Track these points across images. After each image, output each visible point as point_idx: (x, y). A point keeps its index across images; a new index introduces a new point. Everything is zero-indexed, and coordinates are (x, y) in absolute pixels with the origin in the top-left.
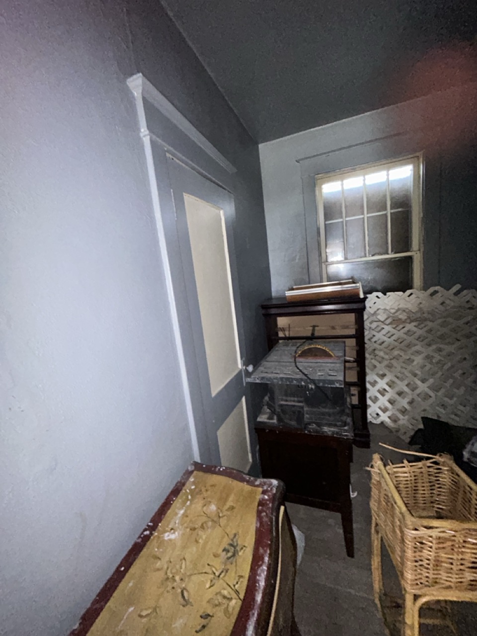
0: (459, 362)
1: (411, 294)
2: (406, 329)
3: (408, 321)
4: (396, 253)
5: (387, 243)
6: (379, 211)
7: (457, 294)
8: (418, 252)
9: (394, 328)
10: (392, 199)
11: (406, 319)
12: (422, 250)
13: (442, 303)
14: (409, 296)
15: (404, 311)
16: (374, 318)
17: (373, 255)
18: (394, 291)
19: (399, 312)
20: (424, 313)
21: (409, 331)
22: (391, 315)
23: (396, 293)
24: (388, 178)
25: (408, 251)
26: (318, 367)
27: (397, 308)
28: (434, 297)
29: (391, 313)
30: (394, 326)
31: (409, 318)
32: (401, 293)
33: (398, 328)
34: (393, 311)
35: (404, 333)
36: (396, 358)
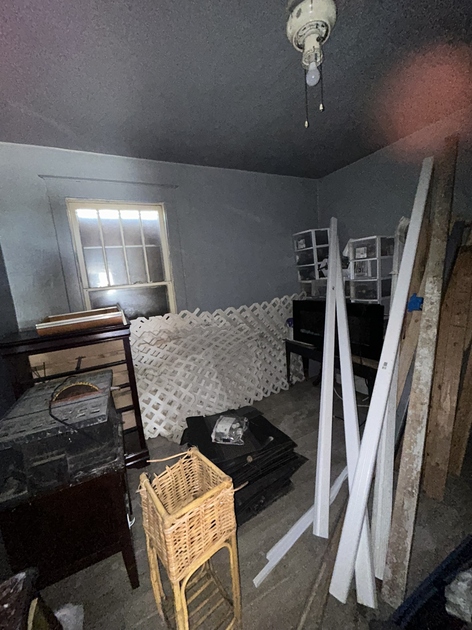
0: (207, 365)
1: (168, 317)
2: (167, 348)
3: (169, 340)
4: (154, 282)
5: (146, 273)
6: (135, 244)
7: (198, 315)
8: (170, 282)
9: (159, 347)
10: (145, 235)
11: (167, 339)
12: (173, 281)
13: (191, 323)
14: (167, 319)
15: (164, 332)
16: (141, 341)
17: (135, 283)
18: (155, 316)
19: (161, 334)
20: (179, 332)
21: (170, 348)
22: (155, 336)
23: (157, 317)
24: (140, 217)
25: (163, 280)
26: (78, 407)
27: (159, 330)
28: (185, 318)
29: (154, 334)
30: (159, 346)
31: (169, 337)
32: (160, 317)
33: (162, 347)
34: (156, 333)
35: (167, 350)
36: (163, 373)
